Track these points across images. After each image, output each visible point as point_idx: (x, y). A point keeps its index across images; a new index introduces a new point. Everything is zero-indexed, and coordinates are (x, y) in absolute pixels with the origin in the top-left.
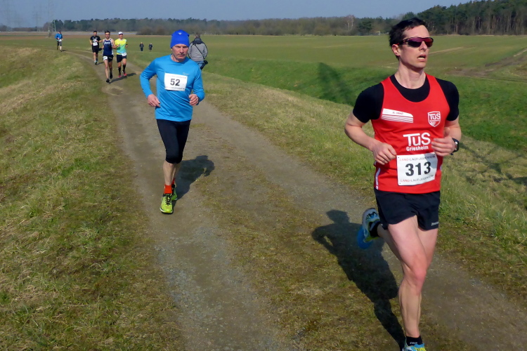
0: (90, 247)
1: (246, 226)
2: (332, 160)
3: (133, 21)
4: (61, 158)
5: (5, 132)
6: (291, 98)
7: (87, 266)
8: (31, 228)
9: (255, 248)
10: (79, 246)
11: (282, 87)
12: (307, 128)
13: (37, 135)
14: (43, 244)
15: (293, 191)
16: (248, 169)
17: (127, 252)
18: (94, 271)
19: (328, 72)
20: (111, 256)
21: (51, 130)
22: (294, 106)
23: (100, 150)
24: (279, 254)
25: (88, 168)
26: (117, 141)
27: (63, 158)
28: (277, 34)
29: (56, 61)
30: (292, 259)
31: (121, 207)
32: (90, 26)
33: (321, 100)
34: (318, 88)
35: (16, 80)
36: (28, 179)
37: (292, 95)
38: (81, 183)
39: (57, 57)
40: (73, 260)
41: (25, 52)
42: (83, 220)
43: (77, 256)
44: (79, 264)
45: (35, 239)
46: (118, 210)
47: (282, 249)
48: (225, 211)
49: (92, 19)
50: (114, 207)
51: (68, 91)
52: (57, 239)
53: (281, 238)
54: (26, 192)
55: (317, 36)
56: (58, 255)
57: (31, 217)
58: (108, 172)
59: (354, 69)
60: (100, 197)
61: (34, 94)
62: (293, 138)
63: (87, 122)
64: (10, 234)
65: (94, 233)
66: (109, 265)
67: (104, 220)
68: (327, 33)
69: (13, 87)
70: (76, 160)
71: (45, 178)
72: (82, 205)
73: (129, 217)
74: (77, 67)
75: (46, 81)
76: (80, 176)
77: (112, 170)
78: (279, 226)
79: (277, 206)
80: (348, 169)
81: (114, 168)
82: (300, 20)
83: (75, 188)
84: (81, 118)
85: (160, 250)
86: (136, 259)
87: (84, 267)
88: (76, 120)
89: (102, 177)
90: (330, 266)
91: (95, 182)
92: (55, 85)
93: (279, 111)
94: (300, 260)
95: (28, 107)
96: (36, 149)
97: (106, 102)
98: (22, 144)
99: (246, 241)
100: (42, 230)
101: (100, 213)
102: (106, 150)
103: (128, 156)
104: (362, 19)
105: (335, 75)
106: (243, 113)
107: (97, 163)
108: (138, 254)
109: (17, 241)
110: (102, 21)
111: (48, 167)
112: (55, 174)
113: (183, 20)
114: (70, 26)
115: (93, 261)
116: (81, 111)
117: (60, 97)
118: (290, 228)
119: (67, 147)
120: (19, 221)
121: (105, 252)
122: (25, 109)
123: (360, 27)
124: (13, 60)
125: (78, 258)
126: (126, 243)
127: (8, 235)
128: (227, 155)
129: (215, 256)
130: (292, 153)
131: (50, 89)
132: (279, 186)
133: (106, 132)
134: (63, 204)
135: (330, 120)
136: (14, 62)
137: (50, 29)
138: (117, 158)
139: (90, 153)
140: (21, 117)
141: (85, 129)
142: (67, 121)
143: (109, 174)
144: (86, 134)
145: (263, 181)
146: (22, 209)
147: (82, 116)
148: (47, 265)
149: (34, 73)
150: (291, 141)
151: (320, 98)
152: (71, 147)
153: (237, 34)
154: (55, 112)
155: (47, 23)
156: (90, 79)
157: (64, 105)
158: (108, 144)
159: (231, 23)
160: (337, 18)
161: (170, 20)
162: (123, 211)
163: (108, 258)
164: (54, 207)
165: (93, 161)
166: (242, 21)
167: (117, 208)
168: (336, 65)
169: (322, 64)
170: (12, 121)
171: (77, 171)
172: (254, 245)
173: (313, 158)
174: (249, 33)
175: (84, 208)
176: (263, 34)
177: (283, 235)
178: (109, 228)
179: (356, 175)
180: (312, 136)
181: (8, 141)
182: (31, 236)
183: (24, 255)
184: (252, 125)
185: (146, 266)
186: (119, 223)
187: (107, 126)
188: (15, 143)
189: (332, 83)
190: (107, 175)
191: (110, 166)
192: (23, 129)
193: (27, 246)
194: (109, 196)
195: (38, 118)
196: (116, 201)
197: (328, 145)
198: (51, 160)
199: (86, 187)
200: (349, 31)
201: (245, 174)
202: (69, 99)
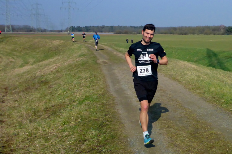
0: (95, 139)
1: (173, 129)
2: (216, 96)
3: (112, 27)
4: (78, 96)
5: (47, 83)
6: (193, 66)
7: (94, 149)
8: (64, 130)
9: (178, 139)
10: (89, 139)
11: (188, 61)
12: (202, 81)
13: (65, 84)
14: (71, 138)
15: (196, 111)
16: (173, 101)
17: (114, 142)
18: (98, 151)
19: (211, 53)
20: (106, 144)
21: (72, 82)
22: (195, 70)
23: (98, 91)
24: (191, 142)
25: (92, 100)
26: (106, 87)
27: (79, 95)
28: (185, 34)
29: (73, 47)
30: (197, 145)
31: (110, 120)
32: (89, 30)
33: (208, 67)
34: (207, 61)
35: (52, 56)
36: (61, 106)
37: (193, 64)
38: (89, 108)
39: (73, 45)
40: (87, 146)
41: (56, 42)
42: (91, 126)
43: (89, 144)
44: (90, 148)
45: (66, 136)
46: (108, 121)
47: (192, 140)
48: (163, 122)
49: (91, 26)
50: (106, 120)
51: (80, 62)
52: (78, 136)
53: (191, 134)
54: (60, 113)
55: (205, 35)
56: (79, 144)
57: (64, 125)
58: (103, 102)
59: (224, 52)
60: (99, 115)
61: (62, 64)
62: (195, 85)
63: (90, 78)
64: (53, 133)
65: (97, 132)
66: (105, 148)
67: (101, 126)
68: (210, 34)
69: (51, 60)
70: (86, 97)
71: (70, 106)
72: (90, 119)
73: (114, 125)
74: (83, 50)
75: (68, 57)
76: (88, 105)
77: (105, 102)
78: (190, 128)
79: (188, 119)
80: (223, 101)
81: (105, 100)
82: (197, 27)
83: (86, 110)
84: (87, 76)
85: (131, 141)
86: (119, 145)
87: (93, 149)
88: (85, 77)
89: (99, 105)
90: (216, 148)
91: (96, 108)
92: (73, 59)
93: (188, 72)
94: (201, 145)
95: (59, 70)
96: (64, 91)
97: (99, 68)
98: (57, 89)
99: (174, 136)
100: (70, 131)
101: (99, 123)
102: (101, 92)
103: (112, 95)
104: (228, 27)
105: (215, 55)
106: (169, 73)
107: (97, 98)
108: (119, 143)
109: (57, 137)
110: (96, 27)
111: (71, 100)
112: (75, 104)
113: (137, 27)
114: (79, 29)
115: (97, 146)
116: (87, 72)
117: (76, 65)
118: (195, 129)
119: (81, 90)
120: (58, 127)
121: (103, 142)
122: (57, 71)
123: (227, 31)
124: (50, 46)
125: (89, 145)
126: (113, 137)
127: (52, 134)
128: (162, 94)
129: (158, 143)
130: (195, 93)
131: (70, 61)
132: (189, 109)
133: (101, 83)
134: (80, 119)
135: (213, 77)
136: (51, 47)
137: (69, 31)
138: (107, 95)
139: (93, 93)
140: (56, 75)
141: (89, 81)
142: (80, 77)
143: (103, 103)
144: (90, 83)
145: (181, 106)
146: (59, 121)
147: (88, 74)
148: (74, 149)
149: (61, 53)
150: (194, 87)
151: (207, 66)
152: (83, 90)
153: (165, 34)
154: (74, 72)
155: (67, 28)
156: (91, 56)
157: (78, 69)
158: (102, 89)
159: (162, 28)
160: (215, 26)
161: (131, 26)
162: (111, 121)
163: (104, 145)
164: (76, 120)
165: (95, 97)
166: (167, 28)
167: (108, 120)
168: (215, 50)
169: (208, 49)
170: (51, 77)
171: (87, 102)
172: (178, 138)
173: (206, 95)
174: (171, 34)
175: (91, 120)
176: (178, 34)
177: (192, 133)
178: (104, 130)
179: (227, 103)
180: (205, 84)
181: (50, 87)
182: (64, 134)
183: (61, 144)
184: (174, 79)
185: (124, 149)
186: (110, 127)
187: (101, 79)
188: (53, 88)
189: (214, 59)
190: (102, 104)
191: (103, 100)
192: (57, 81)
193: (63, 139)
194: (104, 114)
195: (64, 76)
196: (107, 117)
197: (213, 89)
198: (73, 96)
199: (92, 110)
200: (222, 33)
201: (172, 103)
202: (81, 66)
